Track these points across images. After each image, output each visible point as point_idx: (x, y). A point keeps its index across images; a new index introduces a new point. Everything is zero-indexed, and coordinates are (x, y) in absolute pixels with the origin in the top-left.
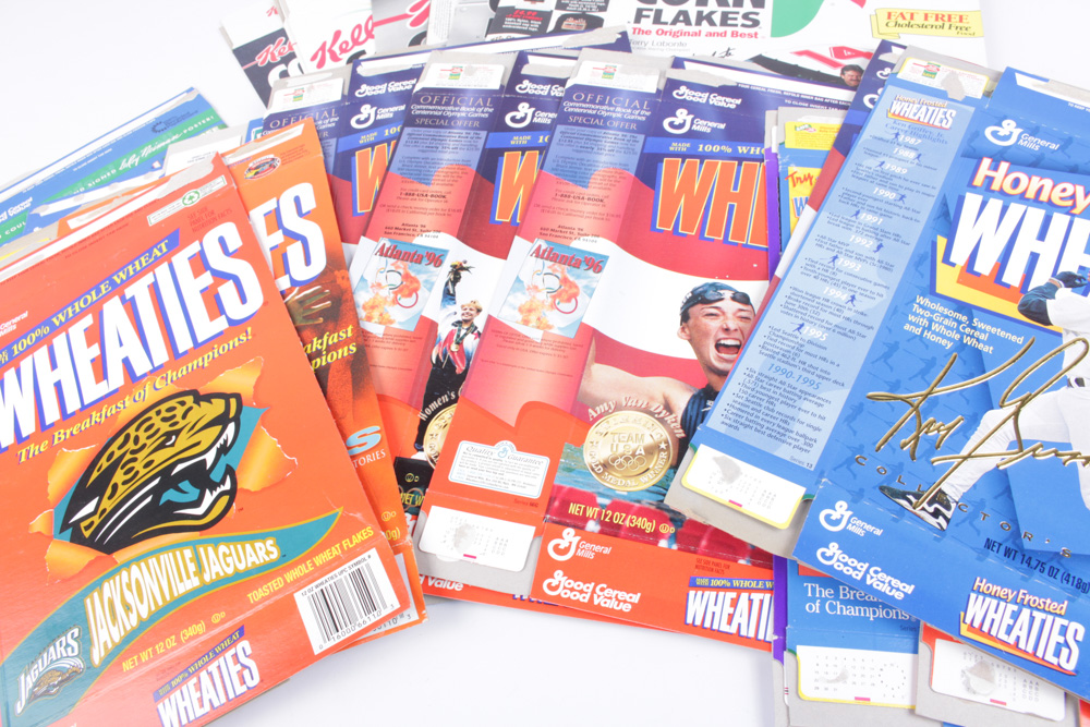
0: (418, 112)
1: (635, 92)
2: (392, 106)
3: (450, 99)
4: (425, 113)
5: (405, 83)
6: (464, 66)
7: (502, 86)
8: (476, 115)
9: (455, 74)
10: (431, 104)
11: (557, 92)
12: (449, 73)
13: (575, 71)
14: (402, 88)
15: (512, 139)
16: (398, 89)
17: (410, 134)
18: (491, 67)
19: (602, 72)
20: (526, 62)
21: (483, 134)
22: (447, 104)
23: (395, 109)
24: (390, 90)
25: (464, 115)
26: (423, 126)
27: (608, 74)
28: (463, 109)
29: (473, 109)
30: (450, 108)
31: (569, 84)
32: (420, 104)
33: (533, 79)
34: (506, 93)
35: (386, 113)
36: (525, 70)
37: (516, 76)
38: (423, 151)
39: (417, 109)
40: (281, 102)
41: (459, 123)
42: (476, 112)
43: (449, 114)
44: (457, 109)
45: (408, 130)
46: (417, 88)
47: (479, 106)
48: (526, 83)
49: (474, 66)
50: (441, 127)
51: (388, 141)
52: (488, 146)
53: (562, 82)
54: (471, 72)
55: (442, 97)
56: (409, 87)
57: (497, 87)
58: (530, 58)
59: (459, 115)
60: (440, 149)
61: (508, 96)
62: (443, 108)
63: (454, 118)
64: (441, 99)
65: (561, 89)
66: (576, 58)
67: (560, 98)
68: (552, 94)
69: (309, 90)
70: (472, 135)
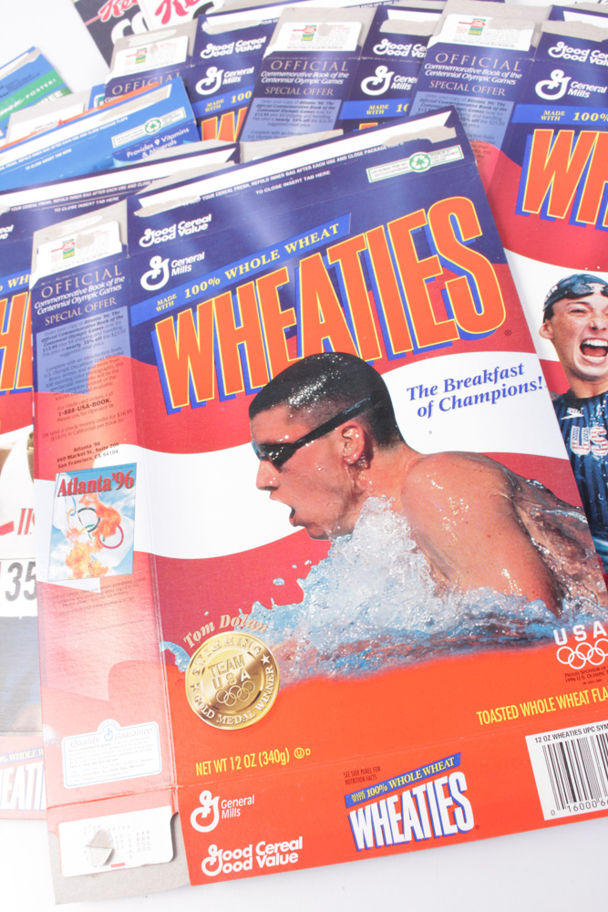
0: (268, 80)
1: (505, 50)
2: (240, 69)
3: (302, 64)
4: (275, 80)
5: (253, 42)
6: (318, 24)
7: (358, 47)
8: (330, 82)
9: (308, 35)
10: (282, 70)
11: (419, 52)
12: (302, 33)
13: (438, 27)
14: (250, 48)
15: (368, 109)
16: (247, 49)
17: (259, 106)
18: (347, 24)
19: (468, 27)
20: (386, 17)
21: (337, 103)
22: (299, 70)
23: (243, 72)
24: (237, 51)
25: (316, 81)
26: (273, 95)
27: (476, 29)
28: (316, 75)
29: (327, 75)
30: (302, 74)
31: (432, 43)
32: (270, 70)
33: (394, 38)
34: (363, 55)
35: (234, 77)
36: (385, 28)
37: (374, 35)
38: (273, 125)
39: (267, 77)
40: (124, 65)
41: (312, 92)
42: (330, 78)
43: (302, 81)
44: (309, 75)
45: (257, 101)
46: (268, 51)
47: (333, 71)
48: (385, 42)
49: (330, 24)
50: (292, 96)
51: (235, 109)
52: (342, 118)
53: (423, 40)
54: (325, 31)
55: (294, 62)
56: (258, 47)
57: (353, 48)
58: (391, 13)
59: (311, 82)
60: (291, 122)
61: (364, 58)
62: (295, 74)
63: (306, 85)
64: (293, 64)
65: (423, 48)
66: (440, 11)
67: (422, 59)
68: (414, 55)
69: (152, 51)
70: (325, 105)
